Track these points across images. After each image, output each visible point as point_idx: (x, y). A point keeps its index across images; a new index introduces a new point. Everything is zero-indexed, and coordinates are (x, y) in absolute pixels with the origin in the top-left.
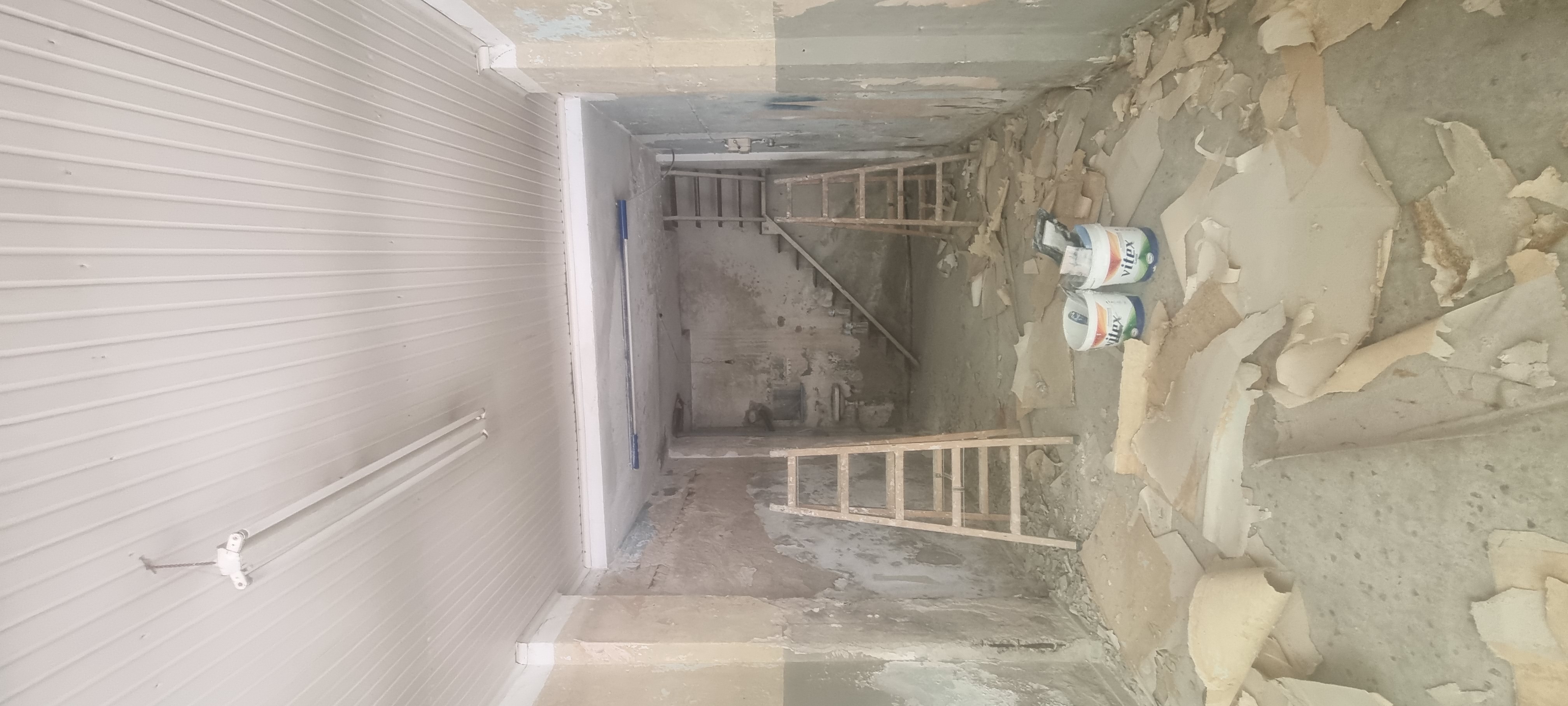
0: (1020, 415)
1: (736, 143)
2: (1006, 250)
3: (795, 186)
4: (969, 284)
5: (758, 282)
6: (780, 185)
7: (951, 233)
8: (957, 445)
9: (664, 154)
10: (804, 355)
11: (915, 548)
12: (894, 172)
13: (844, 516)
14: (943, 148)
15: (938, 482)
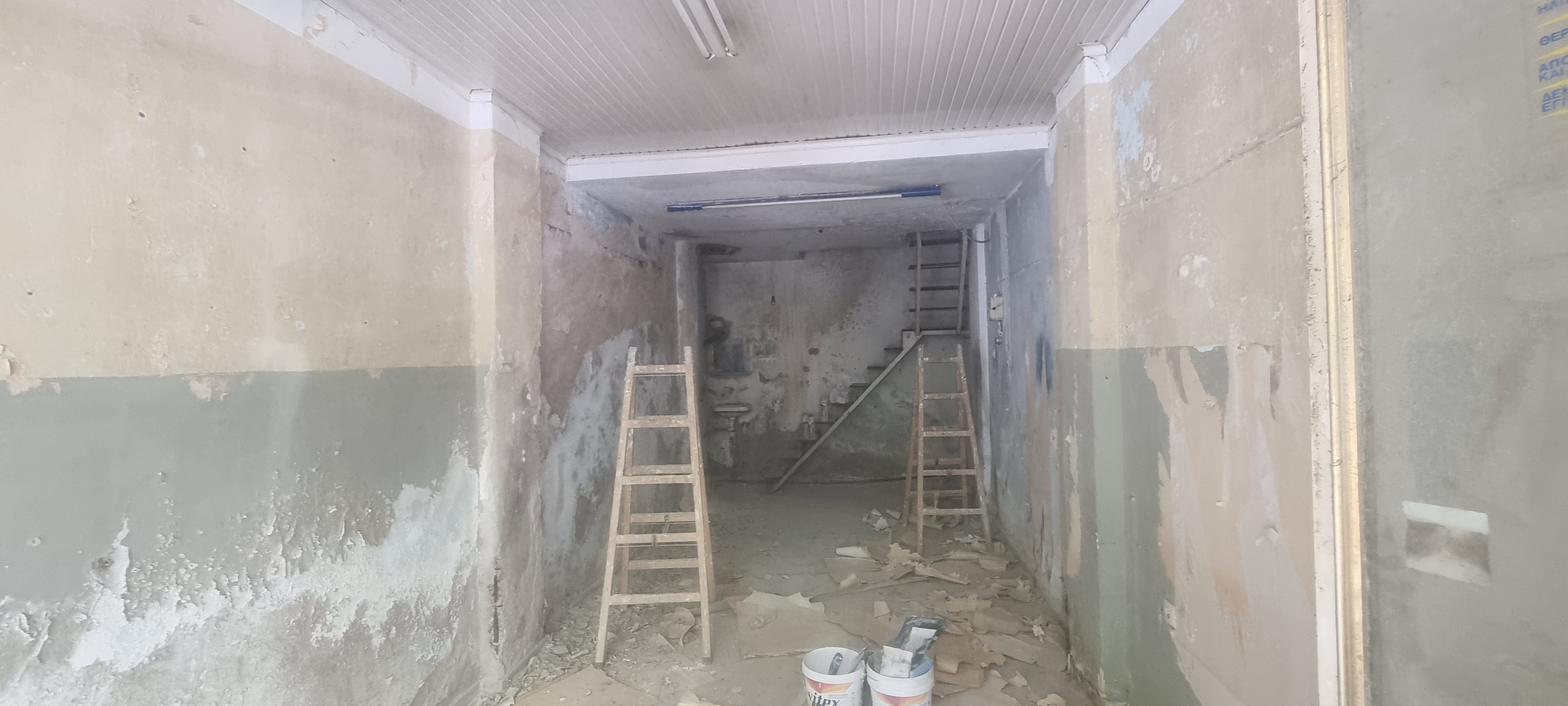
0: (730, 600)
1: (999, 306)
2: (896, 583)
3: (955, 366)
4: (858, 544)
5: (853, 328)
6: (955, 350)
7: (909, 523)
8: (700, 537)
9: (985, 232)
10: (780, 376)
11: (591, 496)
12: (969, 465)
13: (626, 424)
14: (996, 515)
15: (660, 518)
